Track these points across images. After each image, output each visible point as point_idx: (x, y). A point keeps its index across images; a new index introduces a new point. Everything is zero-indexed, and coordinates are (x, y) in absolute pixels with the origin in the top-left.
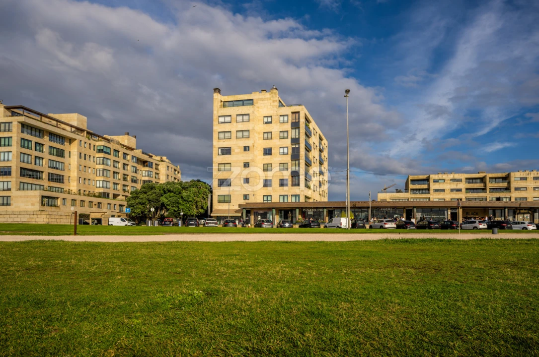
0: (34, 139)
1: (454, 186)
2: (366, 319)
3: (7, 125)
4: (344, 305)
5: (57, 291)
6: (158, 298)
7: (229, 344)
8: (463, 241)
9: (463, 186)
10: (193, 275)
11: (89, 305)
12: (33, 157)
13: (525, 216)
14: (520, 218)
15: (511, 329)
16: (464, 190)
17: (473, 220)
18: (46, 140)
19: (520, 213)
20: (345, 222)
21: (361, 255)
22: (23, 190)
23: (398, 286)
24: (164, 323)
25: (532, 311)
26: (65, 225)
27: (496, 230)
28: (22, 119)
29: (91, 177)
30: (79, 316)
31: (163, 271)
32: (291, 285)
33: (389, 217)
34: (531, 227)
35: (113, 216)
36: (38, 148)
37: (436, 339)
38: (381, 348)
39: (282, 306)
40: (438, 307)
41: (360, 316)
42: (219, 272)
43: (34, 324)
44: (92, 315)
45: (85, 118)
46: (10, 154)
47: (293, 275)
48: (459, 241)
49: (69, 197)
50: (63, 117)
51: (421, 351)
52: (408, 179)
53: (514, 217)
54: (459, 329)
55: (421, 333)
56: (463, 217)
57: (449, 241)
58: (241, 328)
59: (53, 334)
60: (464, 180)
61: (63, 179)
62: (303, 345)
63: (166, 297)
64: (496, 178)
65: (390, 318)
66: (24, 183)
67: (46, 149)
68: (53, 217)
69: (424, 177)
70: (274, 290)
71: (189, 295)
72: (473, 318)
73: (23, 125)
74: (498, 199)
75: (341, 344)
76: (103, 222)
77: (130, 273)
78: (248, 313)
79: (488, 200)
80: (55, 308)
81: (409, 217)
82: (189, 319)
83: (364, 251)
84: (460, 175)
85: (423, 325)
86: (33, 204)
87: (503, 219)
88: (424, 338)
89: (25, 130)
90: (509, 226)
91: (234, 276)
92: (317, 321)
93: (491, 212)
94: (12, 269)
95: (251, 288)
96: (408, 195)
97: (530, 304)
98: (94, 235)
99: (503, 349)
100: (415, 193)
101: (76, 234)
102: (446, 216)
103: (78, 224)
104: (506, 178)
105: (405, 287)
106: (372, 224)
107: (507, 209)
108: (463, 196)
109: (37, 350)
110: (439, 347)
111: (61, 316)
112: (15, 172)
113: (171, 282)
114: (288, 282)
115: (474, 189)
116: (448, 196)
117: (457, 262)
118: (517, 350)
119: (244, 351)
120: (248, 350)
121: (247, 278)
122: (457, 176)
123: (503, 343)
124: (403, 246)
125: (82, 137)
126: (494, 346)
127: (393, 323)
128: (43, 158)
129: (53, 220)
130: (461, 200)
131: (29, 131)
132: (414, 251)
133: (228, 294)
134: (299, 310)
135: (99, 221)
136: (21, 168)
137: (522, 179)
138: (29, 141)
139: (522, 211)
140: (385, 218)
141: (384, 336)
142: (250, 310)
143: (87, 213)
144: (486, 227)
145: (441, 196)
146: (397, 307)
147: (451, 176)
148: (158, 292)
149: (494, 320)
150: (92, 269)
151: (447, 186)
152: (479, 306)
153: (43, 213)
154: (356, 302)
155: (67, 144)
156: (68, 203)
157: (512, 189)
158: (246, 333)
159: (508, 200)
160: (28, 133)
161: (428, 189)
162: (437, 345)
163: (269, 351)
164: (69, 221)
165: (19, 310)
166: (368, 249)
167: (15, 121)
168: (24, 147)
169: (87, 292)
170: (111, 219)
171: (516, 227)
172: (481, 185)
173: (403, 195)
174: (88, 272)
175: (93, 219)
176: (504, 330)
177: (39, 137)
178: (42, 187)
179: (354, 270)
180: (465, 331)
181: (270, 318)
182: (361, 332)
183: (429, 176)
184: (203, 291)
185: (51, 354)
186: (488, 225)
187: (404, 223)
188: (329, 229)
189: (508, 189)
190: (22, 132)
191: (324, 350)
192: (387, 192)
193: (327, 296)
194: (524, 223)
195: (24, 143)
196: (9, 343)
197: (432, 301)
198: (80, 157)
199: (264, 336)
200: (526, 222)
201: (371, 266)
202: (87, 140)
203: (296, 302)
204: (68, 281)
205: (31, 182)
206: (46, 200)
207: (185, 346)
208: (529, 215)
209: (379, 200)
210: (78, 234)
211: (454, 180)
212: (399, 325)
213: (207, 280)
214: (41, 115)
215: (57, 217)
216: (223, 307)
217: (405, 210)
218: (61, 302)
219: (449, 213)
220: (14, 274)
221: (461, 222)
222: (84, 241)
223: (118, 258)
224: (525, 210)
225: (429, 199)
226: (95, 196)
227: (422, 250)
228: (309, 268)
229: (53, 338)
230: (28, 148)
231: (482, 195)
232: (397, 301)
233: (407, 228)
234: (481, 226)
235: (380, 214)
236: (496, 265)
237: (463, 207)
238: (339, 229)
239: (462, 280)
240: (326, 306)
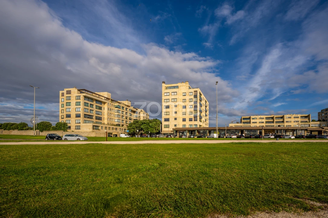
0: (90, 103)
1: (261, 121)
2: (224, 175)
3: (79, 97)
4: (215, 169)
5: (99, 164)
6: (140, 167)
7: (169, 185)
8: (264, 143)
9: (264, 120)
10: (154, 157)
11: (112, 169)
12: (89, 110)
13: (290, 133)
14: (288, 134)
15: (284, 179)
16: (265, 122)
17: (268, 134)
18: (94, 103)
19: (288, 132)
20: (216, 135)
21: (222, 149)
22: (86, 123)
23: (238, 162)
24: (142, 177)
25: (293, 172)
26: (102, 137)
27: (278, 138)
28: (84, 94)
29: (113, 118)
30: (108, 174)
31: (142, 156)
32: (194, 161)
33: (234, 133)
34: (293, 137)
35: (122, 133)
36: (91, 106)
37: (253, 183)
38: (231, 187)
39: (190, 170)
40: (254, 170)
41: (222, 174)
42: (164, 156)
43: (90, 178)
44: (113, 174)
45: (110, 94)
46: (80, 109)
47: (195, 157)
48: (263, 143)
49: (104, 126)
50: (101, 94)
51: (247, 188)
52: (241, 118)
53: (286, 133)
54: (263, 179)
55: (247, 181)
56: (264, 133)
57: (259, 143)
58: (174, 179)
59: (98, 181)
60: (265, 118)
61: (101, 119)
62: (199, 186)
63: (143, 166)
64: (278, 117)
65: (234, 175)
66: (86, 120)
67: (94, 106)
68: (97, 134)
69: (248, 117)
70: (187, 163)
71: (153, 165)
72: (268, 175)
73: (85, 97)
74: (279, 126)
75: (214, 185)
76: (118, 136)
77: (129, 157)
78: (176, 173)
79: (275, 126)
80: (98, 171)
81: (242, 133)
82: (153, 175)
83: (223, 148)
84: (263, 116)
85: (248, 178)
86: (89, 129)
87: (281, 134)
88: (248, 183)
89: (86, 99)
90: (283, 137)
91: (171, 158)
92: (204, 176)
93: (276, 131)
94: (81, 155)
95: (177, 162)
96: (242, 124)
97: (292, 169)
98: (114, 141)
99: (281, 188)
100: (245, 124)
101: (107, 141)
102: (257, 133)
103: (107, 137)
104: (283, 117)
105: (240, 162)
106: (227, 136)
107: (282, 130)
108: (264, 125)
109: (91, 188)
110: (254, 187)
111: (101, 174)
112: (82, 116)
113: (145, 160)
114: (192, 160)
115: (269, 122)
116: (258, 125)
117: (262, 152)
118: (287, 188)
119: (175, 188)
120: (176, 188)
121: (176, 159)
122: (262, 117)
123: (281, 185)
124: (239, 145)
125: (109, 102)
126: (277, 187)
127: (235, 177)
128: (93, 110)
129: (98, 135)
130: (263, 126)
131: (88, 99)
132: (244, 147)
133: (168, 165)
134: (197, 171)
135: (116, 135)
136: (84, 114)
137: (289, 118)
138: (87, 103)
139: (289, 131)
140: (232, 134)
141: (232, 182)
142: (177, 172)
143: (111, 132)
144: (274, 137)
145: (255, 125)
146: (237, 170)
147: (259, 117)
148: (140, 164)
149: (277, 176)
150: (113, 155)
151: (258, 121)
152: (271, 170)
153: (93, 132)
154: (220, 168)
155: (103, 104)
156: (104, 128)
157: (285, 122)
158: (176, 181)
159: (283, 126)
160: (87, 100)
161: (250, 122)
162: (254, 186)
163: (185, 188)
164: (104, 136)
165: (84, 172)
166: (225, 146)
167: (82, 95)
168: (86, 106)
169: (111, 164)
170: (121, 135)
171: (286, 137)
172: (272, 120)
173: (239, 124)
174: (112, 156)
175: (114, 135)
176: (282, 180)
177: (92, 102)
178: (93, 122)
179: (219, 155)
180: (265, 180)
181: (185, 175)
182: (222, 180)
183: (250, 117)
184: (158, 164)
185: (97, 189)
186: (275, 137)
187: (240, 136)
188: (209, 138)
189: (283, 122)
190: (85, 100)
191: (207, 188)
192: (233, 123)
193: (208, 166)
194: (290, 136)
195: (86, 104)
196: (80, 185)
197: (252, 168)
198: (108, 110)
199: (183, 182)
200: (291, 135)
201: (226, 153)
202: (111, 103)
203: (196, 168)
204: (104, 160)
205: (89, 120)
206: (95, 127)
207: (151, 186)
208: (292, 132)
209: (230, 127)
210: (108, 141)
211: (261, 118)
212: (238, 178)
213: (159, 159)
214: (92, 93)
215: (99, 134)
216: (166, 170)
217: (240, 131)
218: (101, 168)
219: (259, 132)
220: (82, 157)
221: (263, 135)
222: (110, 143)
223: (124, 150)
224: (290, 130)
225: (250, 126)
226: (114, 125)
227: (248, 147)
228: (201, 154)
229: (98, 183)
230: (87, 106)
231: (272, 124)
232: (237, 168)
233: (241, 138)
234: (272, 137)
235: (230, 132)
236: (278, 153)
237: (264, 129)
238: (213, 138)
239: (264, 159)
240: (208, 170)
